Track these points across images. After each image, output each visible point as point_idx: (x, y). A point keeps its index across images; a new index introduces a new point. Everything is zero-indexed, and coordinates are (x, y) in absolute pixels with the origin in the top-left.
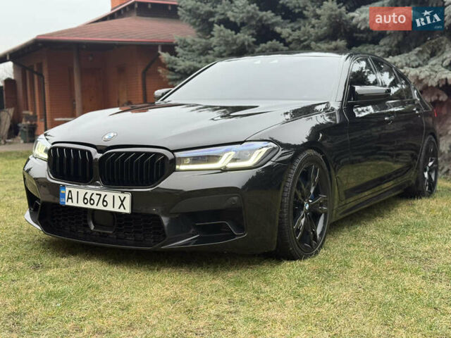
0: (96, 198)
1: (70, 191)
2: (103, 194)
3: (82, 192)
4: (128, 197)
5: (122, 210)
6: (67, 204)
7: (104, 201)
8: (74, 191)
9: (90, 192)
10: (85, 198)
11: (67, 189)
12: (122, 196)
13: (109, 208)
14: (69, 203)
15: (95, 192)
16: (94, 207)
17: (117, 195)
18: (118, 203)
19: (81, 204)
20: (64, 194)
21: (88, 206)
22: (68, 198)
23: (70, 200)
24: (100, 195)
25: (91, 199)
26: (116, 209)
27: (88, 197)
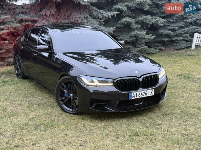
0: (143, 94)
1: (134, 94)
2: (145, 91)
3: (138, 93)
4: (153, 90)
5: (152, 95)
6: (132, 99)
7: (146, 94)
8: (135, 93)
9: (141, 92)
10: (139, 95)
11: (132, 94)
12: (152, 90)
13: (148, 95)
14: (134, 98)
15: (143, 92)
16: (143, 97)
17: (150, 91)
18: (150, 93)
19: (138, 97)
20: (131, 96)
21: (141, 97)
22: (133, 96)
23: (134, 97)
24: (145, 92)
25: (141, 94)
26: (150, 95)
27: (140, 94)
